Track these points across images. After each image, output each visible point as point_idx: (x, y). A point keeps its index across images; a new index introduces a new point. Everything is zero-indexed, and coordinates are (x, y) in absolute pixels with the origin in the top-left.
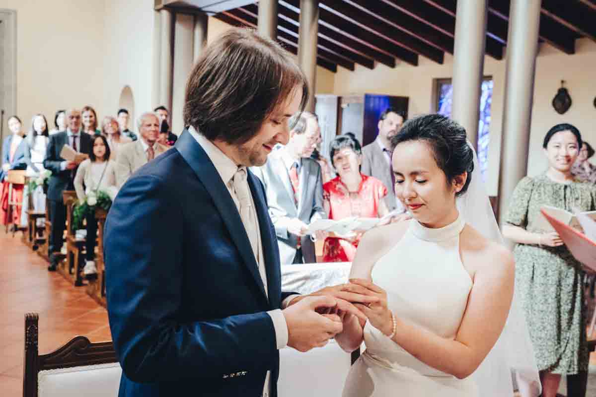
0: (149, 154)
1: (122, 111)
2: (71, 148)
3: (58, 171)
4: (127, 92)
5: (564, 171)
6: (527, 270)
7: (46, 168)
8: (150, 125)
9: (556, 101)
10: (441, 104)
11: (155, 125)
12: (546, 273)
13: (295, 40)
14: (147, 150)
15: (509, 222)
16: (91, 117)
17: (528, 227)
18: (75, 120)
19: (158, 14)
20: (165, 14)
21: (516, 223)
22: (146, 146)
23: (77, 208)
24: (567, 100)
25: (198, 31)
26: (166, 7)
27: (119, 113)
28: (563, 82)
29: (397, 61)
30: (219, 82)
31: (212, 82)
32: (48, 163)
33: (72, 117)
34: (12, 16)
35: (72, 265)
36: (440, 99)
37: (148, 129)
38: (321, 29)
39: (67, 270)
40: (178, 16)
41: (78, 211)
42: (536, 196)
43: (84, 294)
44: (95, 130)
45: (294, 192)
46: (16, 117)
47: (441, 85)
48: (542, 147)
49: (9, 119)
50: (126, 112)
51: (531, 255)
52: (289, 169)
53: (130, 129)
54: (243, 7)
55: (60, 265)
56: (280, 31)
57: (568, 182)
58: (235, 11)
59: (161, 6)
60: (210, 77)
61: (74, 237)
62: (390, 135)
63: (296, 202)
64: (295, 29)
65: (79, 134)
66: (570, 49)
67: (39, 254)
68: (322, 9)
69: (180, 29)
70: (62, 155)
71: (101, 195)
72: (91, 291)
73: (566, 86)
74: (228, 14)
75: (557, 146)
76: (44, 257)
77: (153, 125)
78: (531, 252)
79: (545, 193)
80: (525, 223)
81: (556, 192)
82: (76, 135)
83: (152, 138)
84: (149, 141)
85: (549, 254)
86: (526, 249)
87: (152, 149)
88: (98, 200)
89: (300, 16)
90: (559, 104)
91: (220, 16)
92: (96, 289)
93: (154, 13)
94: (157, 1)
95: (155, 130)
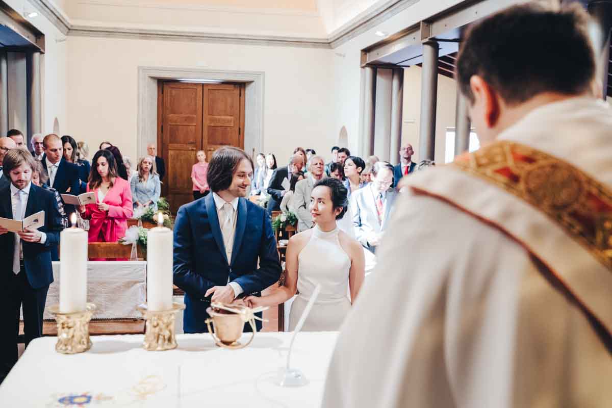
1: (334, 148)
4: (344, 132)
7: (268, 192)
8: (316, 164)
11: (320, 164)
16: (301, 154)
19: (363, 70)
20: (368, 71)
22: (315, 180)
25: (395, 82)
26: (368, 65)
27: (332, 150)
32: (271, 190)
34: (262, 77)
37: (316, 167)
40: (377, 70)
45: (379, 214)
46: (262, 154)
49: (257, 155)
52: (376, 198)
59: (364, 65)
63: (380, 221)
69: (380, 80)
77: (318, 164)
83: (319, 173)
93: (360, 69)
94: (362, 60)
95: (320, 168)
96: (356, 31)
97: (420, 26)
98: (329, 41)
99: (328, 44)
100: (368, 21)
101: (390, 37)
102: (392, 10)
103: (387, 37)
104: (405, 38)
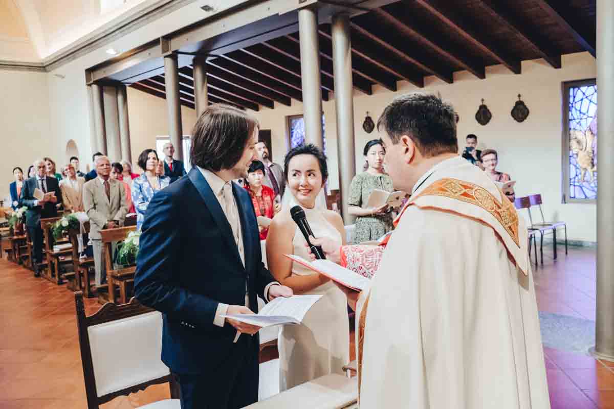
0: (106, 186)
1: (72, 158)
2: (41, 190)
3: (31, 206)
4: (71, 144)
5: (377, 169)
6: (366, 232)
9: (365, 125)
10: (293, 132)
12: (378, 232)
13: (192, 99)
14: (104, 183)
15: (351, 205)
16: (49, 164)
17: (362, 206)
18: (42, 169)
19: (89, 87)
20: (95, 87)
21: (356, 204)
22: (102, 181)
23: (55, 229)
24: (372, 124)
25: (120, 98)
26: (96, 82)
28: (368, 113)
29: (260, 106)
30: (215, 138)
31: (211, 138)
32: (24, 201)
33: (40, 167)
35: (53, 271)
36: (292, 129)
38: (210, 90)
39: (49, 275)
40: (104, 87)
41: (56, 232)
42: (364, 185)
43: (66, 289)
44: (54, 173)
47: (291, 121)
48: (363, 155)
50: (76, 159)
51: (367, 223)
53: (81, 171)
54: (150, 78)
55: (43, 272)
56: (182, 93)
57: (381, 175)
58: (145, 81)
59: (92, 82)
60: (208, 137)
61: (53, 251)
62: (264, 156)
64: (192, 91)
65: (45, 178)
66: (369, 92)
67: (25, 267)
68: (208, 76)
69: (107, 98)
70: (34, 196)
71: (72, 219)
72: (71, 286)
73: (370, 115)
74: (140, 84)
75: (373, 154)
76: (30, 269)
78: (367, 221)
79: (370, 183)
80: (360, 204)
81: (376, 182)
82: (43, 178)
83: (105, 174)
84: (104, 176)
85: (378, 221)
86: (364, 219)
87: (108, 183)
88: (69, 222)
89: (194, 83)
90: (367, 127)
91: (134, 86)
92: (75, 284)
93: (86, 87)
94: (88, 79)
95: (107, 168)
96: (78, 54)
97: (159, 41)
98: (45, 65)
99: (43, 68)
100: (92, 43)
101: (121, 56)
102: (123, 31)
103: (117, 56)
104: (138, 55)
